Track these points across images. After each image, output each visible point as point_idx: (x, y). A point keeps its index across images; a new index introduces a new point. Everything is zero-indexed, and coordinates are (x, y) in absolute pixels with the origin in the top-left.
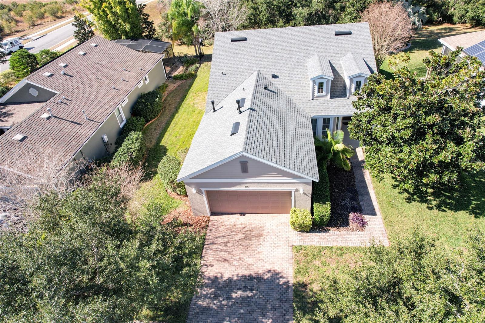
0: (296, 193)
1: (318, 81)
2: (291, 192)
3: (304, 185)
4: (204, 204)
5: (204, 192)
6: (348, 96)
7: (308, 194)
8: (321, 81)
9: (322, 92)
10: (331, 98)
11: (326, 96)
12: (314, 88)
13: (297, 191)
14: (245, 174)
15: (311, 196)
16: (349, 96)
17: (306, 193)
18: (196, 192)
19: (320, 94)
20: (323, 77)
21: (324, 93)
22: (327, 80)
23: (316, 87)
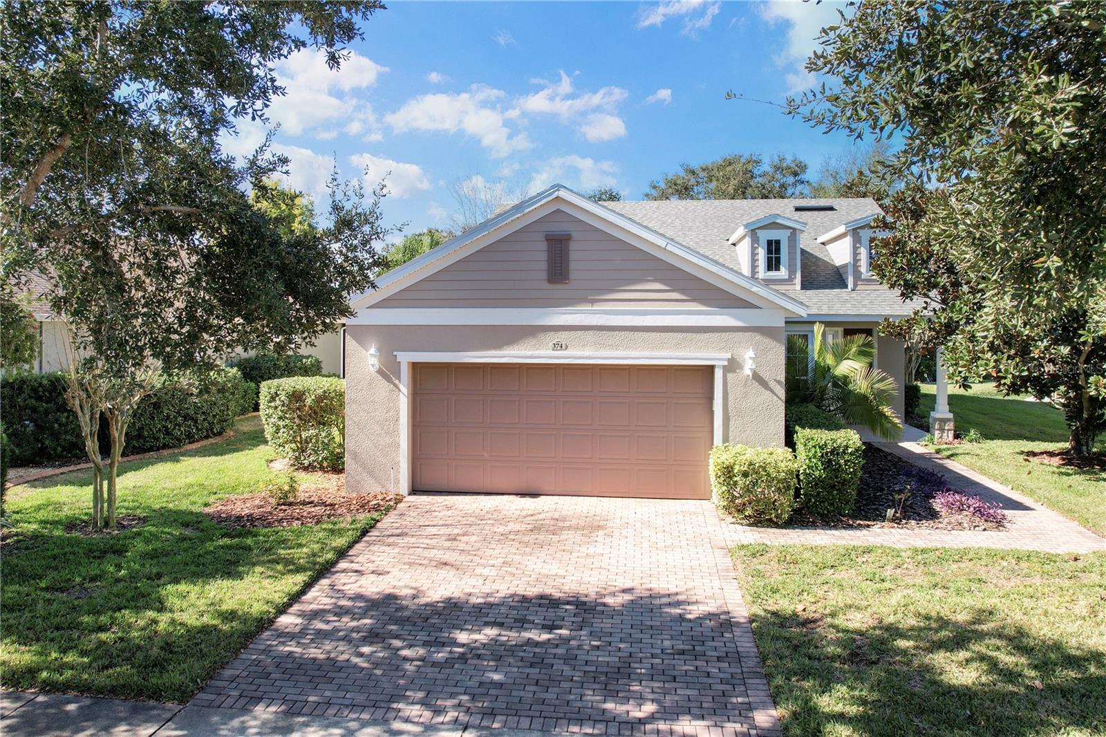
0: (729, 376)
1: (765, 236)
2: (711, 369)
3: (758, 337)
4: (394, 433)
5: (405, 372)
6: (850, 286)
7: (772, 384)
8: (774, 235)
9: (778, 269)
10: (804, 287)
11: (791, 279)
12: (754, 255)
13: (733, 366)
14: (558, 290)
15: (781, 392)
16: (855, 285)
17: (765, 375)
18: (380, 372)
19: (773, 274)
20: (779, 221)
21: (783, 273)
22: (788, 232)
23: (762, 254)
